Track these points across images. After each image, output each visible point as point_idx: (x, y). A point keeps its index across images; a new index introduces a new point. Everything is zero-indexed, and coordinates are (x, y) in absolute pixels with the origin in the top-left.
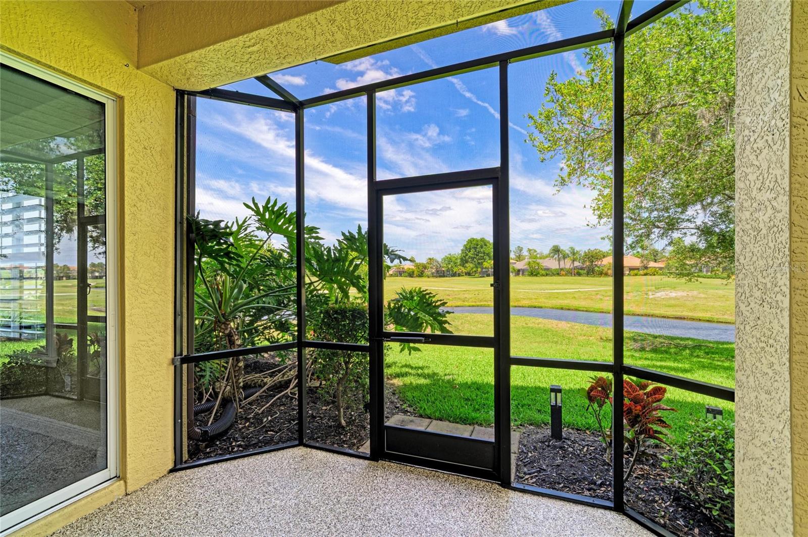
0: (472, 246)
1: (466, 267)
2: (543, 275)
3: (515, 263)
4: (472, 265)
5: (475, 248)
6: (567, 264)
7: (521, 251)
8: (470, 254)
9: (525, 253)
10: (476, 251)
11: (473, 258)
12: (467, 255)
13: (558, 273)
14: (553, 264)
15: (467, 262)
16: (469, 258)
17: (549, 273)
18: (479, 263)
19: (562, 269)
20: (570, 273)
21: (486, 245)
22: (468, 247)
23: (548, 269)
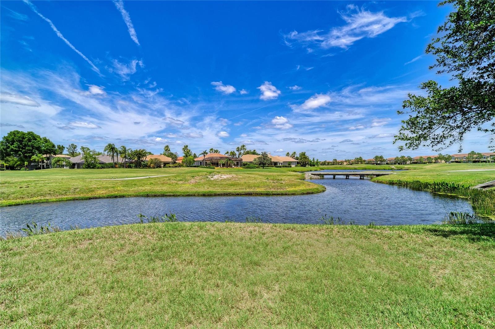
0: (16, 138)
1: (8, 160)
2: (98, 168)
3: (70, 158)
4: (16, 159)
5: (21, 142)
6: (120, 160)
7: (75, 148)
8: (12, 147)
9: (79, 150)
10: (21, 144)
11: (16, 152)
12: (8, 147)
13: (113, 166)
14: (108, 160)
15: (9, 155)
16: (11, 151)
17: (104, 166)
18: (26, 157)
19: (116, 164)
20: (122, 166)
21: (36, 139)
22: (10, 139)
23: (103, 163)
